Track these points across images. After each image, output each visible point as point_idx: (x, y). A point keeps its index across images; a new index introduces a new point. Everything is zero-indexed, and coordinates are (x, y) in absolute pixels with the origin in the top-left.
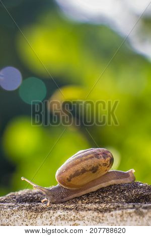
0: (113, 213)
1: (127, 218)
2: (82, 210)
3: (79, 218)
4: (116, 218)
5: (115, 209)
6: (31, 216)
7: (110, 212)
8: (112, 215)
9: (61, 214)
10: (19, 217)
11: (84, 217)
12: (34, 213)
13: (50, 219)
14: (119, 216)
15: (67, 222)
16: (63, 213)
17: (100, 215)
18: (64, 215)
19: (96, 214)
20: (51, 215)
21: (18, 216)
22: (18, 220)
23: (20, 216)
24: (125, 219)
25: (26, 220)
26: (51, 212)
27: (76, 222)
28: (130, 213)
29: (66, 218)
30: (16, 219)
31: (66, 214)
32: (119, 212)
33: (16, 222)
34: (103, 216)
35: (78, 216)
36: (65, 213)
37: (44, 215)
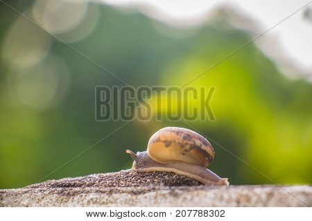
0: (147, 195)
1: (161, 199)
2: (115, 193)
4: (150, 199)
5: (149, 191)
6: (62, 200)
7: (144, 193)
8: (146, 198)
9: (93, 197)
11: (117, 199)
12: (65, 197)
14: (152, 198)
16: (96, 196)
17: (134, 197)
19: (129, 196)
20: (83, 198)
21: (48, 200)
23: (51, 200)
24: (159, 201)
25: (57, 204)
26: (84, 194)
28: (164, 195)
29: (98, 201)
32: (153, 194)
34: (136, 198)
35: (111, 199)
37: (76, 199)
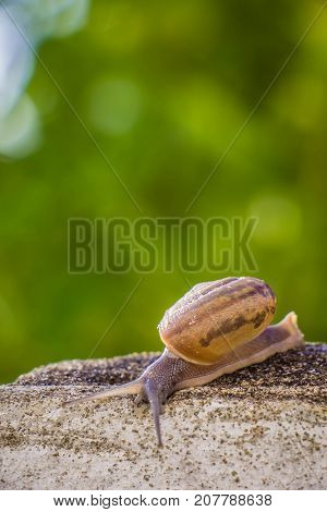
3: (266, 414)
6: (145, 411)
9: (219, 406)
10: (116, 414)
11: (279, 412)
13: (194, 418)
15: (236, 423)
16: (225, 405)
17: (318, 408)
18: (228, 409)
19: (306, 405)
20: (196, 409)
21: (111, 411)
22: (113, 421)
23: (118, 410)
25: (134, 420)
26: (195, 401)
27: (259, 423)
29: (234, 415)
30: (107, 417)
31: (233, 406)
33: (107, 424)
35: (264, 411)
36: (230, 404)
37: (178, 410)
